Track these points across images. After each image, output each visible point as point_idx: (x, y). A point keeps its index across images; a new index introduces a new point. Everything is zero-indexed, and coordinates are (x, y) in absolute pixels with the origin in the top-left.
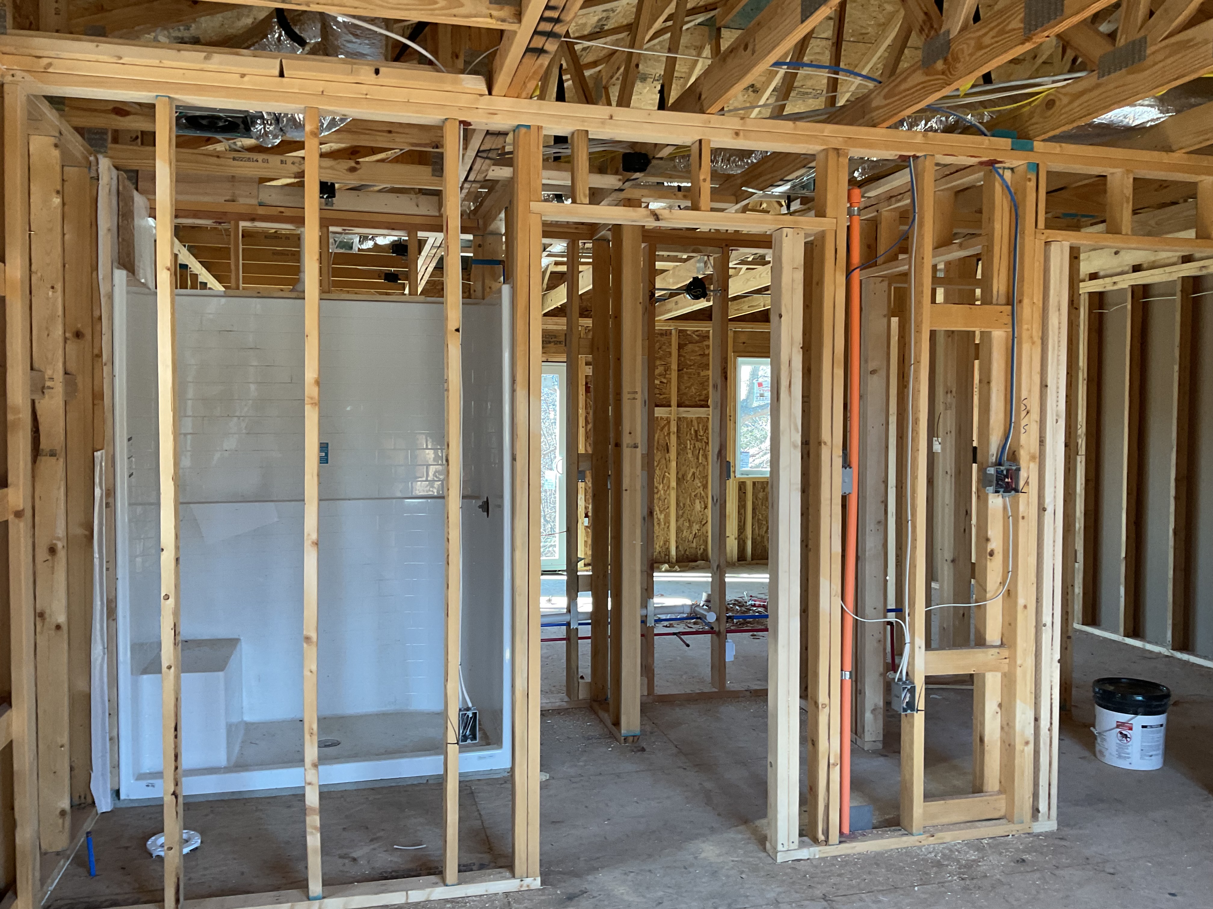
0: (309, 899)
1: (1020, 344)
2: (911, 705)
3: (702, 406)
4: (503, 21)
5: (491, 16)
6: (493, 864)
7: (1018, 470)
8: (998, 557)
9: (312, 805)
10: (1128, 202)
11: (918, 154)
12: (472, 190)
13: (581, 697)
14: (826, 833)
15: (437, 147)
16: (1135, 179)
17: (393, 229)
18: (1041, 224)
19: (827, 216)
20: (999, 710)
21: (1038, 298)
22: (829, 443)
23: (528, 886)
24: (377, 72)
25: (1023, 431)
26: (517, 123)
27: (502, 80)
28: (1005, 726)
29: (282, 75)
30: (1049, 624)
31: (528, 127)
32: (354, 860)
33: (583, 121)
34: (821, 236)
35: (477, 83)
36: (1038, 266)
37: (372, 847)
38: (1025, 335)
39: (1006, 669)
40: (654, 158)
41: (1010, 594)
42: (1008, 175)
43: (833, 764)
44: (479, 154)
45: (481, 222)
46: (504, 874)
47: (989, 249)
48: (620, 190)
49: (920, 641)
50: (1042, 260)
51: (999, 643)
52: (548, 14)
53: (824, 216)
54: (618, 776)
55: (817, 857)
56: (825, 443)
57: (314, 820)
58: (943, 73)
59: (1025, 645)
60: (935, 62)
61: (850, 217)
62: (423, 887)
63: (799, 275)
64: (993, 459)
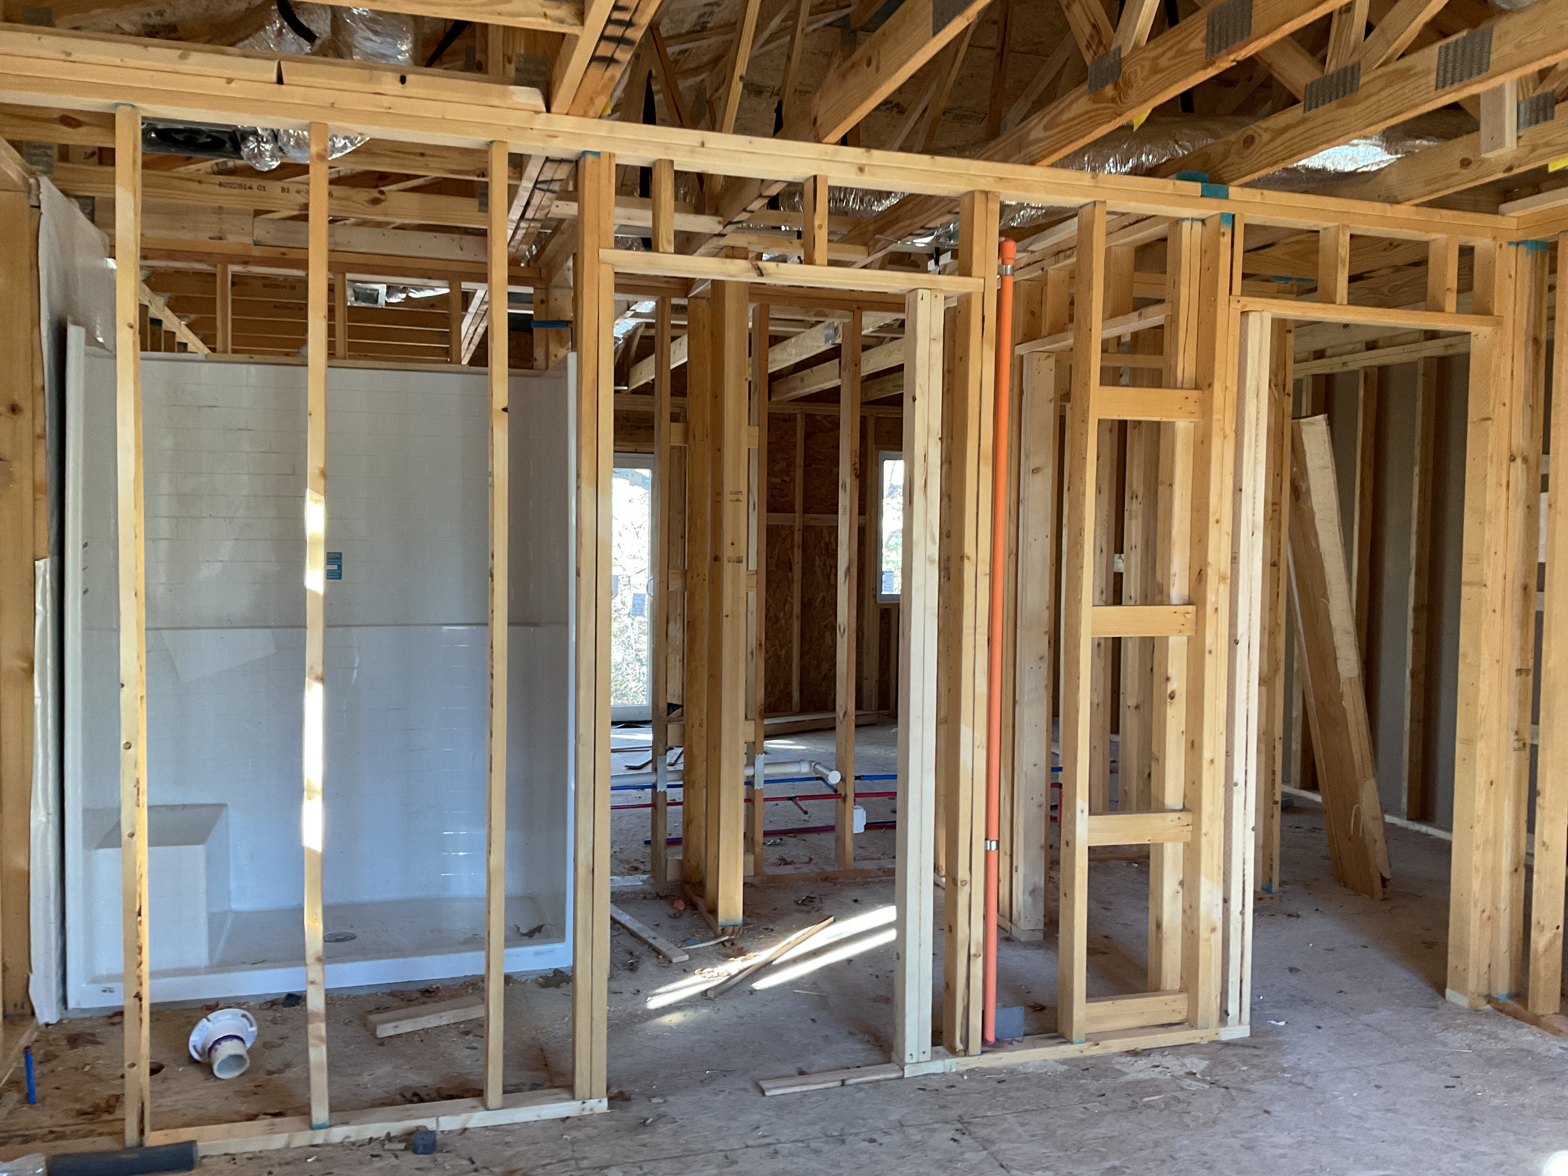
0: (312, 1128)
3: (834, 512)
4: (562, 21)
5: (545, 15)
6: (547, 1084)
8: (1181, 700)
9: (316, 1010)
10: (1344, 266)
12: (530, 230)
13: (669, 878)
14: (966, 1041)
15: (483, 176)
16: (1352, 236)
17: (430, 278)
19: (974, 273)
20: (1180, 889)
21: (1232, 382)
22: (973, 557)
23: (592, 1110)
24: (403, 80)
25: (1211, 545)
26: (583, 149)
27: (563, 94)
28: (1187, 909)
29: (280, 81)
30: (1242, 782)
31: (598, 154)
33: (667, 149)
34: (965, 300)
35: (531, 97)
36: (1232, 342)
38: (1217, 428)
39: (1189, 839)
43: (975, 955)
44: (538, 186)
45: (544, 272)
46: (561, 1095)
47: (1173, 319)
48: (721, 235)
49: (1082, 803)
51: (1180, 806)
52: (617, 15)
53: (969, 274)
55: (954, 1070)
56: (969, 558)
57: (318, 1029)
58: (1113, 100)
59: (1212, 809)
60: (1103, 86)
61: (1002, 276)
62: (458, 1113)
63: (938, 348)
64: (1174, 580)
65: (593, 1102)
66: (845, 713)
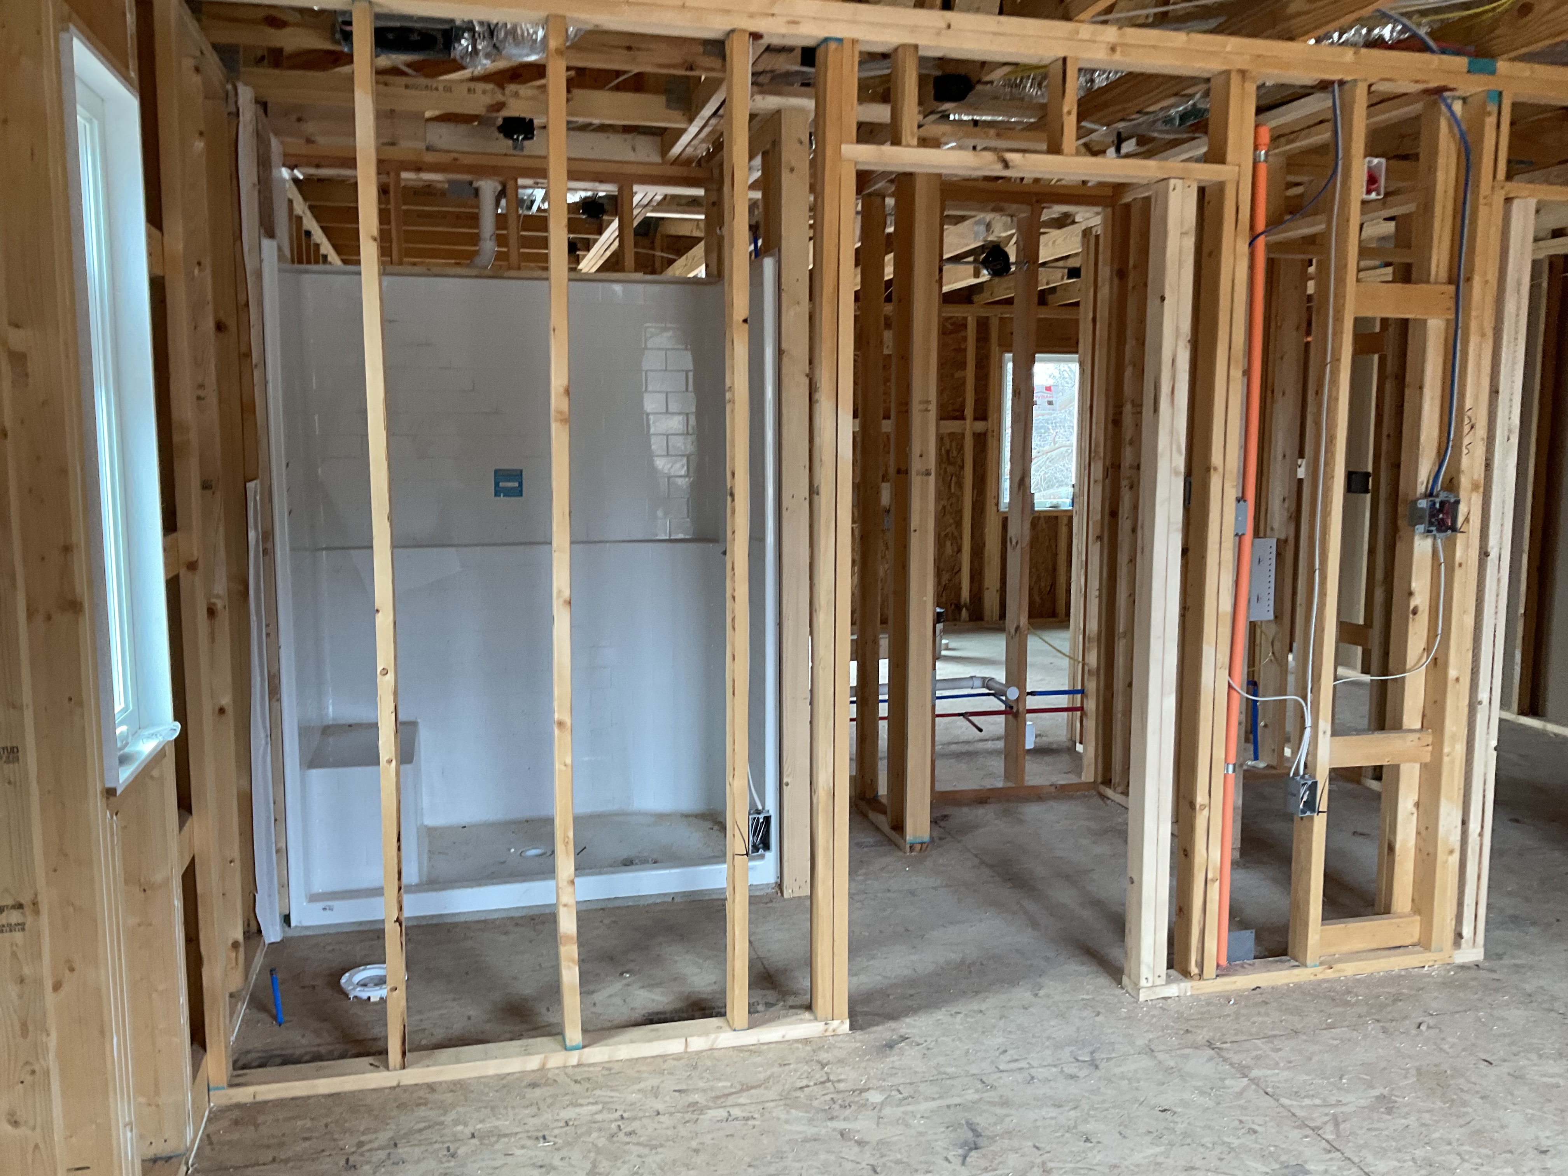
0: (565, 1047)
1: (1466, 336)
2: (1311, 805)
6: (781, 1005)
7: (1457, 502)
8: (1423, 618)
9: (568, 931)
11: (1346, 77)
14: (1201, 965)
17: (601, 182)
18: (1501, 174)
19: (1228, 160)
20: (1415, 810)
21: (1492, 275)
22: (1221, 468)
23: (834, 1031)
25: (1465, 451)
26: (825, 36)
28: (1423, 832)
30: (1486, 702)
31: (840, 40)
33: (912, 32)
34: (1219, 189)
36: (1497, 230)
38: (1473, 325)
39: (1428, 759)
41: (1438, 664)
43: (1212, 880)
45: (716, 172)
46: (802, 1016)
49: (1325, 725)
50: (1503, 222)
51: (1418, 726)
53: (1223, 161)
54: (912, 893)
55: (1189, 994)
56: (1216, 469)
57: (570, 951)
59: (1454, 729)
61: (1255, 163)
62: (706, 1033)
63: (1190, 243)
64: (1421, 489)
65: (835, 1023)
66: (1017, 628)
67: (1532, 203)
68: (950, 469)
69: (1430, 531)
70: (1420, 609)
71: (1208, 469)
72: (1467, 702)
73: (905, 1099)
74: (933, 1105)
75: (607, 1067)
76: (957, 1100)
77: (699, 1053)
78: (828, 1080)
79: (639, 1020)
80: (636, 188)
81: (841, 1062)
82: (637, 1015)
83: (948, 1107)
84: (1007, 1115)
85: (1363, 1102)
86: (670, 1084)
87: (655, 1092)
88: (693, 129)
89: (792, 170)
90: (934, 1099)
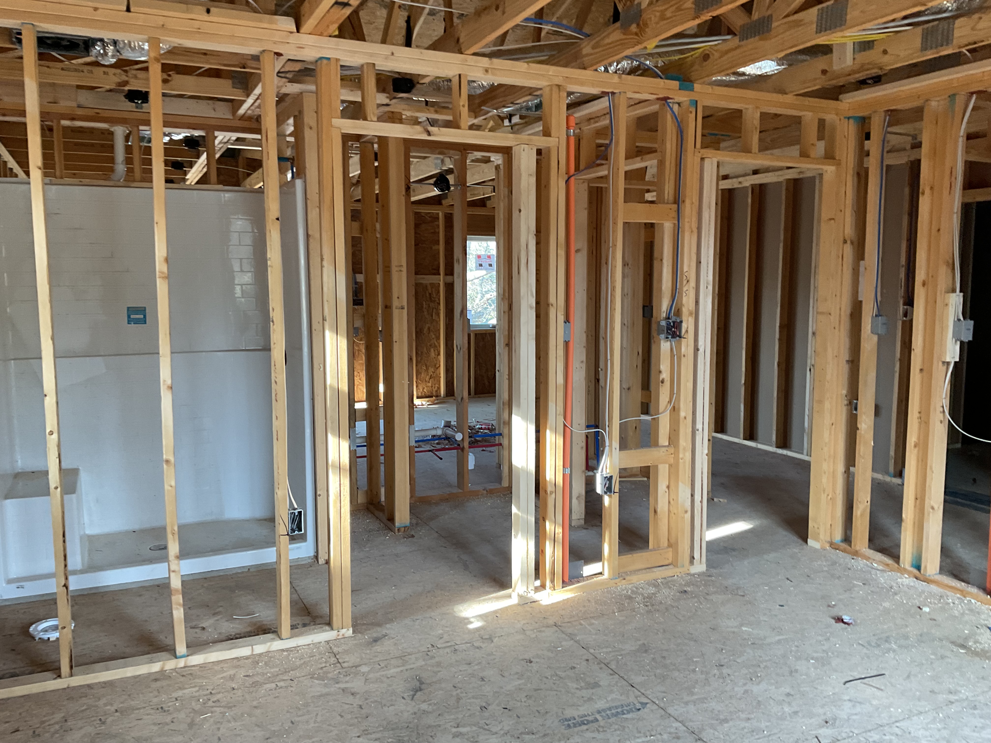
0: (176, 657)
1: (683, 232)
2: (610, 489)
3: (434, 274)
6: (312, 623)
7: (681, 322)
8: (667, 384)
9: (176, 589)
10: (756, 130)
11: (615, 91)
14: (553, 582)
16: (761, 113)
17: (194, 129)
18: (698, 145)
19: (552, 135)
20: (667, 490)
21: (695, 199)
22: (555, 305)
23: (343, 635)
24: (208, 11)
25: (684, 294)
26: (322, 56)
27: (310, 23)
29: (127, 10)
30: (701, 430)
31: (329, 59)
32: (203, 629)
33: (371, 56)
34: (548, 146)
35: (288, 23)
36: (696, 176)
37: (216, 618)
38: (687, 226)
39: (672, 461)
40: (418, 83)
41: (675, 410)
42: (676, 108)
43: (558, 534)
44: (279, 75)
46: (324, 628)
47: (662, 162)
48: (387, 105)
49: (616, 444)
50: (699, 172)
51: (667, 444)
53: (549, 136)
54: (397, 555)
56: (552, 305)
57: (178, 599)
58: (636, 34)
59: (685, 444)
60: (630, 26)
61: (568, 136)
62: (264, 642)
63: (533, 180)
64: (664, 315)
65: (344, 631)
66: (462, 398)
67: (715, 161)
68: (432, 305)
69: (667, 338)
70: (665, 380)
71: (548, 305)
72: (691, 430)
73: (382, 668)
74: (399, 669)
75: (202, 667)
76: (412, 666)
77: (260, 655)
78: (339, 662)
79: (224, 639)
80: (216, 133)
81: (346, 652)
82: (223, 637)
83: (407, 670)
84: (439, 671)
85: (633, 648)
86: (242, 673)
87: (232, 678)
88: (250, 101)
89: (311, 128)
90: (399, 667)
